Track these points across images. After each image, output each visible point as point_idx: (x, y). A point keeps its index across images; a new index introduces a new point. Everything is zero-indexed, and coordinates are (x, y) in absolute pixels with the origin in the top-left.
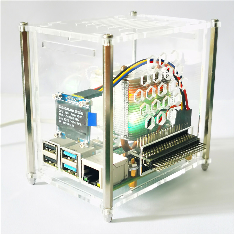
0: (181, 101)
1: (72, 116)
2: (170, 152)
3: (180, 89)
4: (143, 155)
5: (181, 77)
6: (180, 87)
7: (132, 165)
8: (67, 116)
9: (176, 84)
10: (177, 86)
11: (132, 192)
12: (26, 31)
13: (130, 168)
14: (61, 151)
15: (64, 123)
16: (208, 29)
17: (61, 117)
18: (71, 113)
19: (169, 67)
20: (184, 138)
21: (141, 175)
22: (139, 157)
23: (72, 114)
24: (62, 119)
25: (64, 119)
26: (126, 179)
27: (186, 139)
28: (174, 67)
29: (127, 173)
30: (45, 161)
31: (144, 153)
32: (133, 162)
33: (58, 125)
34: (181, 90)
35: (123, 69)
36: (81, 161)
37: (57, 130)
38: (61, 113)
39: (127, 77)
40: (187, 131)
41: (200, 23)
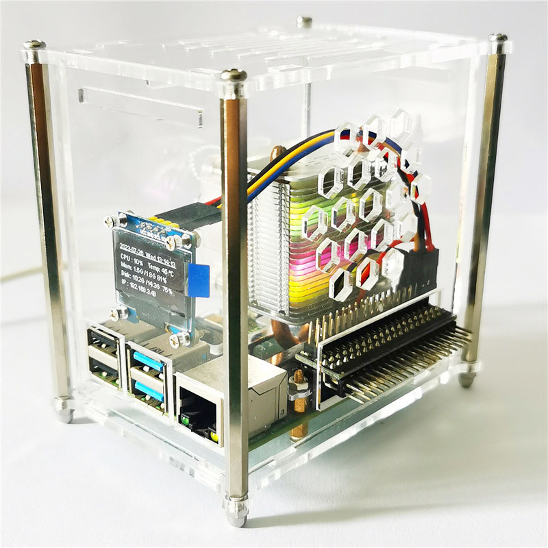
0: (415, 230)
1: (150, 270)
2: (387, 353)
3: (414, 203)
4: (324, 363)
5: (416, 174)
6: (413, 199)
7: (297, 387)
8: (138, 270)
9: (404, 191)
10: (406, 196)
11: (295, 450)
12: (40, 62)
13: (293, 395)
14: (128, 351)
15: (133, 285)
16: (482, 57)
17: (126, 270)
18: (149, 264)
19: (386, 150)
20: (421, 316)
21: (317, 409)
22: (314, 367)
23: (151, 267)
24: (127, 275)
25: (131, 276)
26: (283, 419)
27: (425, 320)
28: (399, 150)
29: (284, 406)
30: (93, 370)
31: (325, 356)
32: (300, 378)
33: (120, 291)
34: (415, 205)
35: (277, 154)
36: (174, 378)
37: (118, 301)
38: (125, 261)
39: (287, 175)
40: (427, 299)
41: (462, 43)
